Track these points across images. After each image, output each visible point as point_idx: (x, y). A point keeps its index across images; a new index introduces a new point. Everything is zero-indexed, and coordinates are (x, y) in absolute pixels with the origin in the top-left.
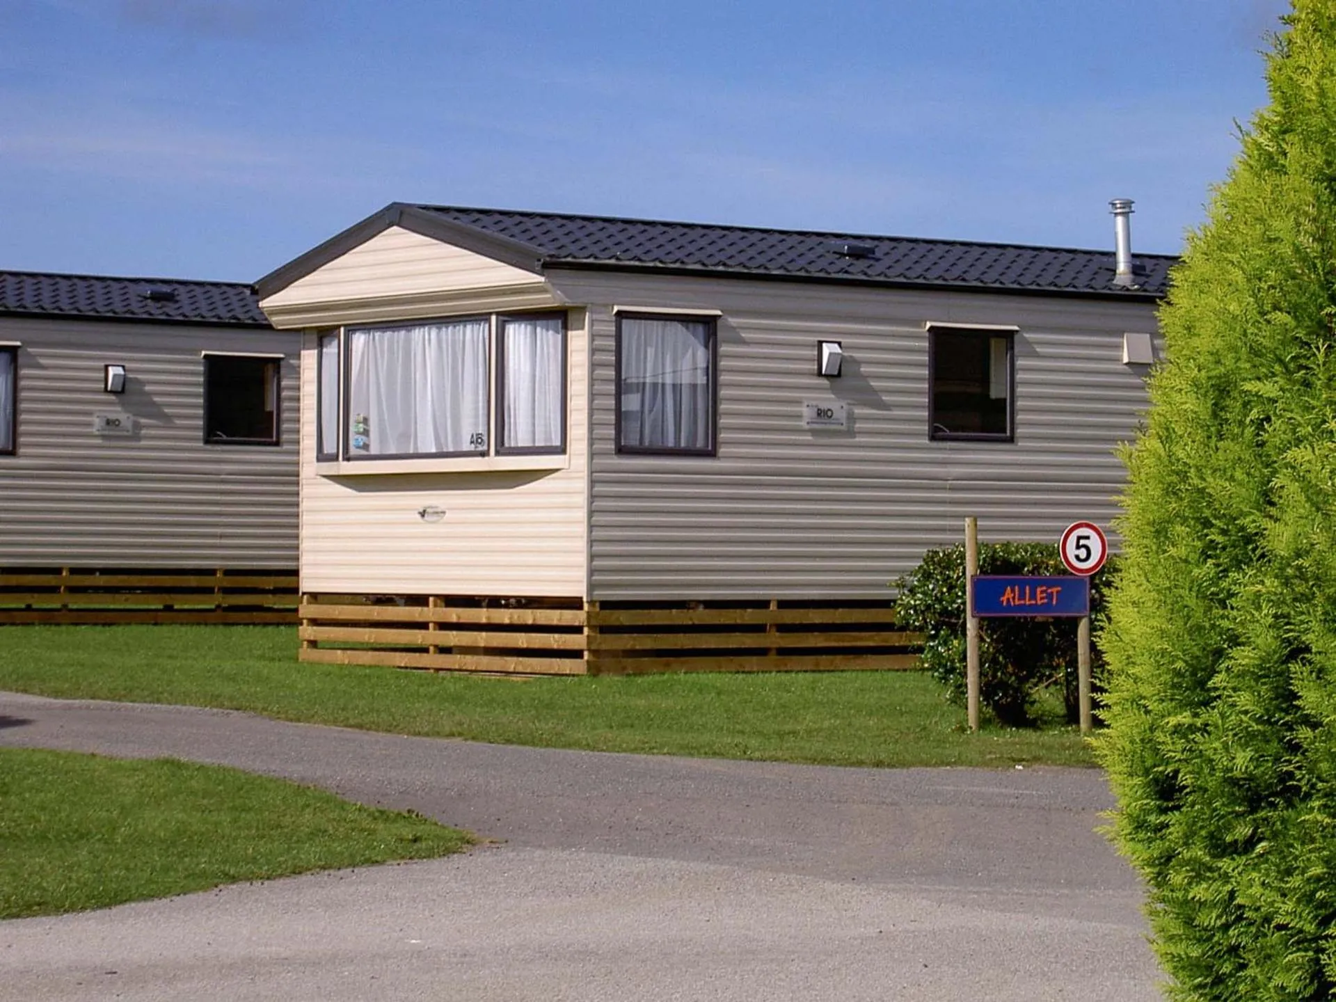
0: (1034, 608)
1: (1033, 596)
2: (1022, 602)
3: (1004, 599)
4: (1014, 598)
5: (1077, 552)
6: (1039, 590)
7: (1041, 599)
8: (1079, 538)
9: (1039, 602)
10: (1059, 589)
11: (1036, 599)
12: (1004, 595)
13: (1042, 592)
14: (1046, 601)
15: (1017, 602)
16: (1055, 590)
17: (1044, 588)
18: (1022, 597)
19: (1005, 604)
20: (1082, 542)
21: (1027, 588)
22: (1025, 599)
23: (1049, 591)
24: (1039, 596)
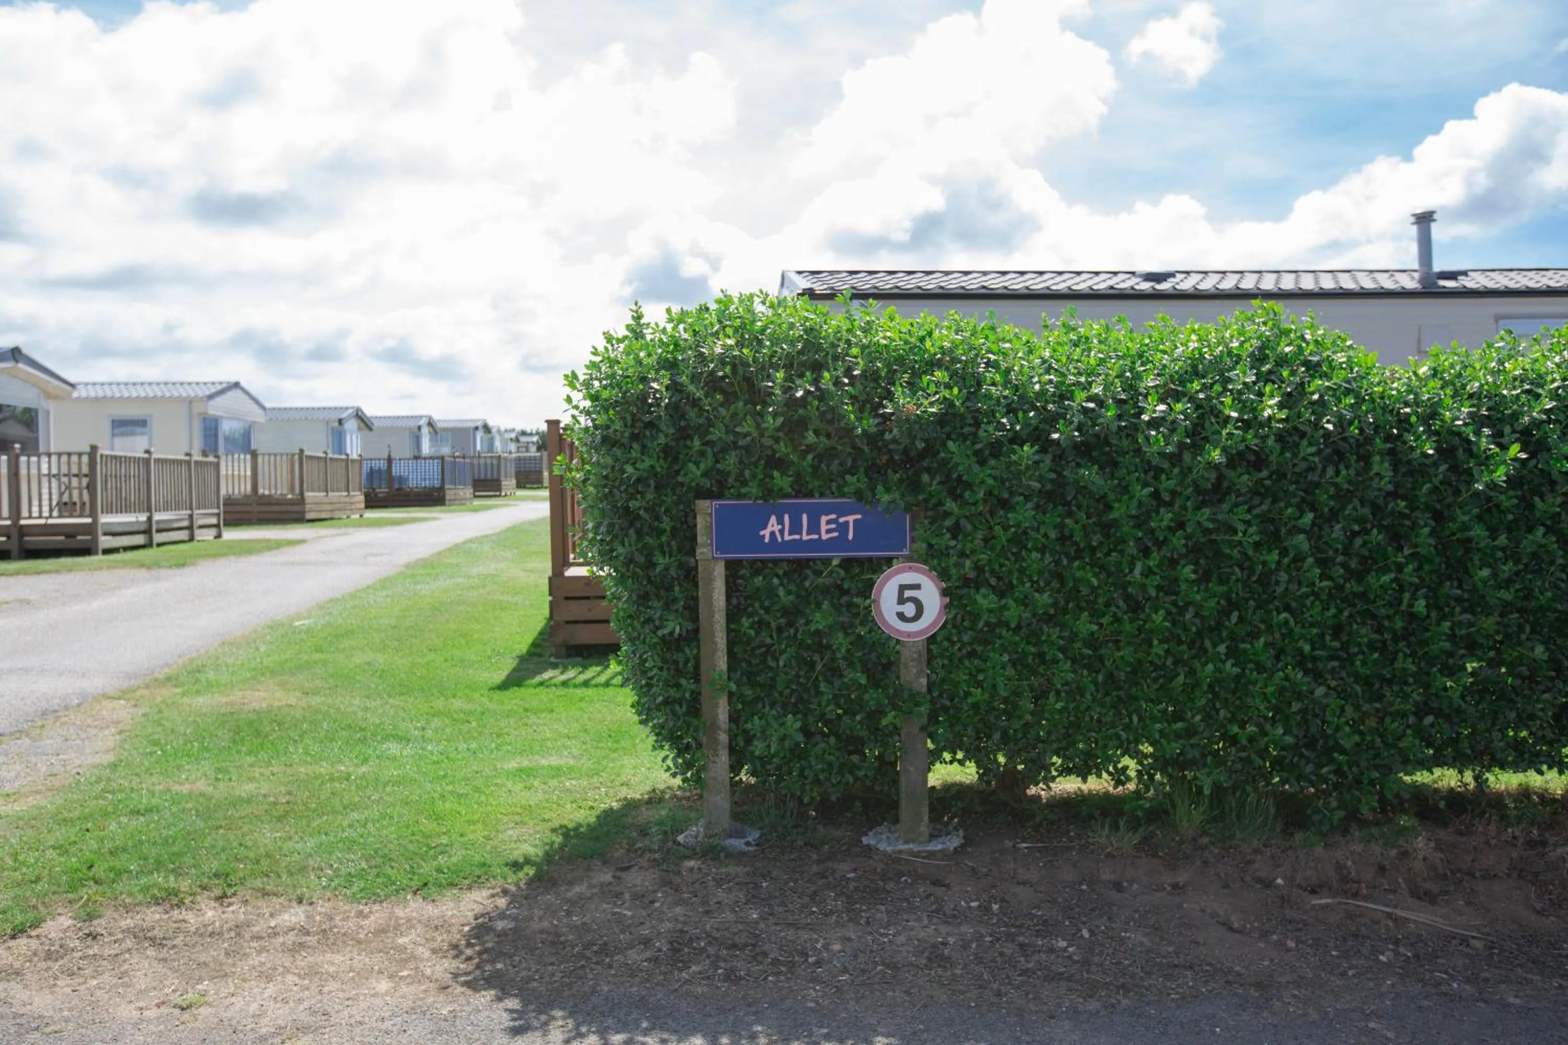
0: (818, 544)
1: (814, 527)
2: (797, 537)
3: (766, 533)
4: (782, 532)
5: (900, 608)
6: (824, 519)
7: (828, 531)
8: (903, 588)
9: (825, 537)
10: (859, 516)
11: (819, 533)
12: (765, 527)
13: (828, 522)
14: (836, 534)
15: (787, 537)
16: (851, 519)
17: (833, 516)
18: (796, 528)
19: (767, 540)
20: (908, 594)
21: (805, 517)
22: (800, 533)
23: (842, 520)
24: (824, 527)
